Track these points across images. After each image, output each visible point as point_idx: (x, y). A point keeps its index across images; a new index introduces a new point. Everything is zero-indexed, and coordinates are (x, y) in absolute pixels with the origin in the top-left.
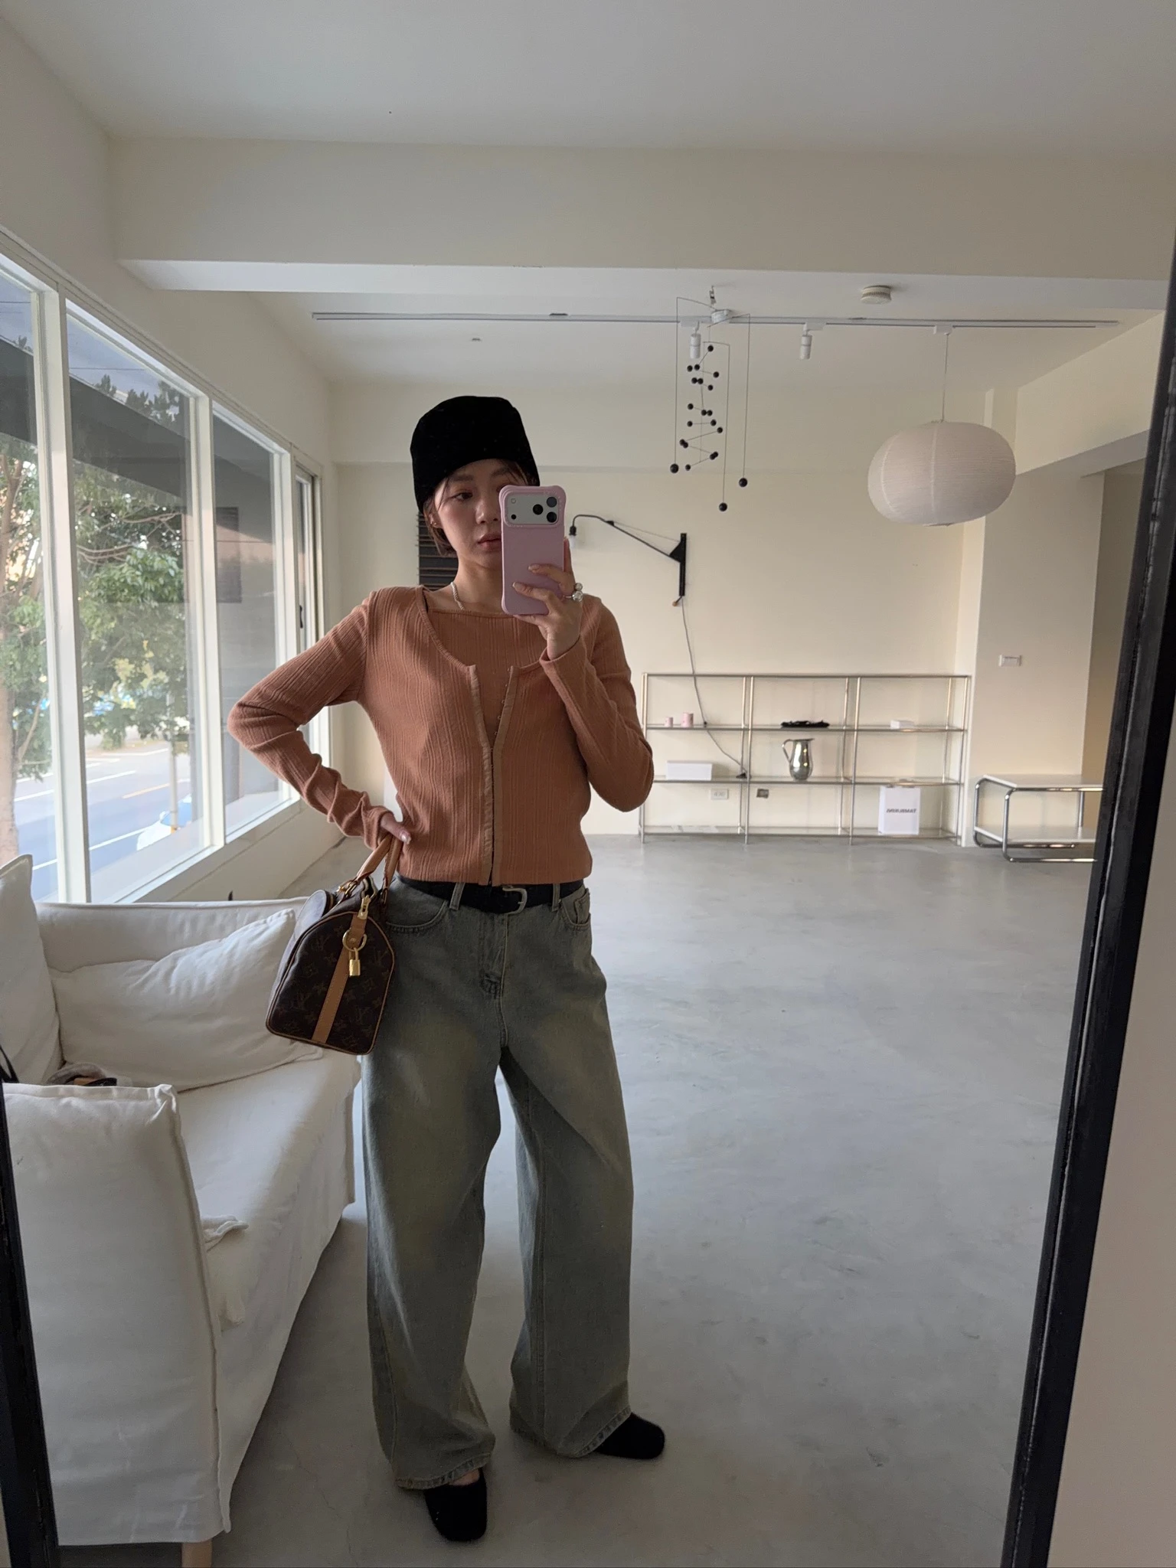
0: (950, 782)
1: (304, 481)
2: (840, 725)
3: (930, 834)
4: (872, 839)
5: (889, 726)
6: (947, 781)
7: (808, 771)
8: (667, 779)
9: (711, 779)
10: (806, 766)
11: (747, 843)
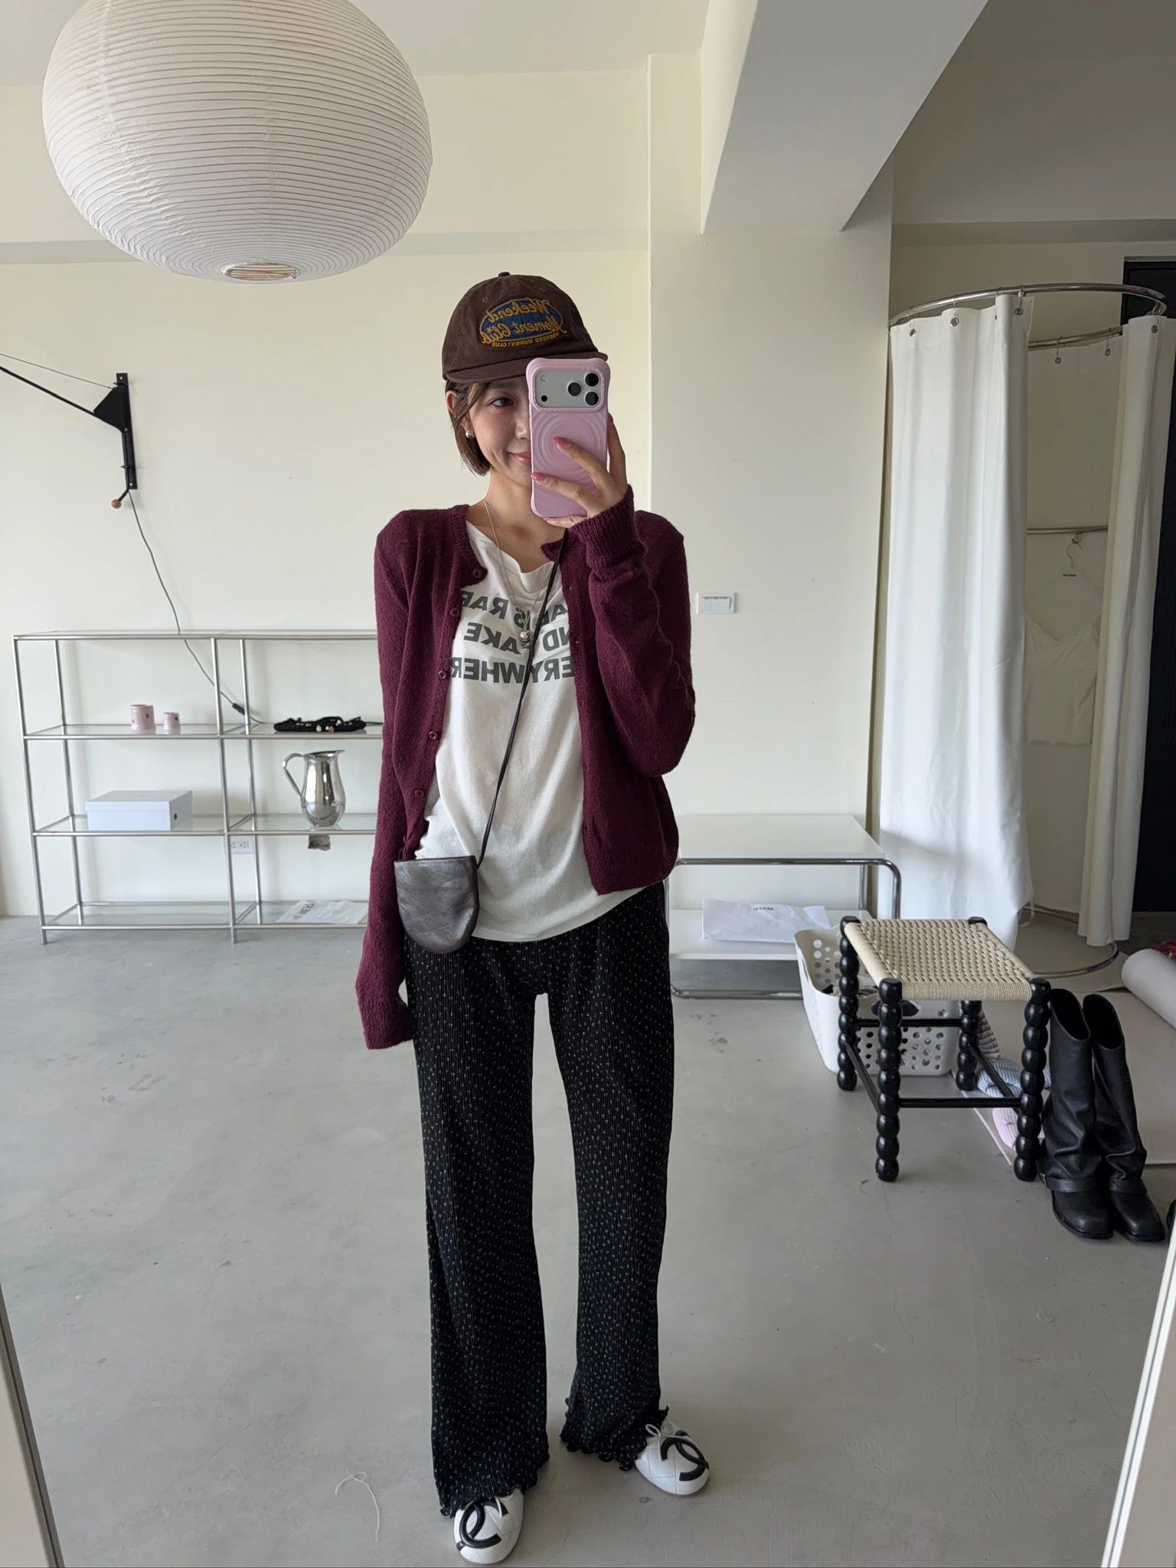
7: (335, 807)
8: (90, 829)
9: (171, 828)
10: (329, 800)
11: (236, 942)
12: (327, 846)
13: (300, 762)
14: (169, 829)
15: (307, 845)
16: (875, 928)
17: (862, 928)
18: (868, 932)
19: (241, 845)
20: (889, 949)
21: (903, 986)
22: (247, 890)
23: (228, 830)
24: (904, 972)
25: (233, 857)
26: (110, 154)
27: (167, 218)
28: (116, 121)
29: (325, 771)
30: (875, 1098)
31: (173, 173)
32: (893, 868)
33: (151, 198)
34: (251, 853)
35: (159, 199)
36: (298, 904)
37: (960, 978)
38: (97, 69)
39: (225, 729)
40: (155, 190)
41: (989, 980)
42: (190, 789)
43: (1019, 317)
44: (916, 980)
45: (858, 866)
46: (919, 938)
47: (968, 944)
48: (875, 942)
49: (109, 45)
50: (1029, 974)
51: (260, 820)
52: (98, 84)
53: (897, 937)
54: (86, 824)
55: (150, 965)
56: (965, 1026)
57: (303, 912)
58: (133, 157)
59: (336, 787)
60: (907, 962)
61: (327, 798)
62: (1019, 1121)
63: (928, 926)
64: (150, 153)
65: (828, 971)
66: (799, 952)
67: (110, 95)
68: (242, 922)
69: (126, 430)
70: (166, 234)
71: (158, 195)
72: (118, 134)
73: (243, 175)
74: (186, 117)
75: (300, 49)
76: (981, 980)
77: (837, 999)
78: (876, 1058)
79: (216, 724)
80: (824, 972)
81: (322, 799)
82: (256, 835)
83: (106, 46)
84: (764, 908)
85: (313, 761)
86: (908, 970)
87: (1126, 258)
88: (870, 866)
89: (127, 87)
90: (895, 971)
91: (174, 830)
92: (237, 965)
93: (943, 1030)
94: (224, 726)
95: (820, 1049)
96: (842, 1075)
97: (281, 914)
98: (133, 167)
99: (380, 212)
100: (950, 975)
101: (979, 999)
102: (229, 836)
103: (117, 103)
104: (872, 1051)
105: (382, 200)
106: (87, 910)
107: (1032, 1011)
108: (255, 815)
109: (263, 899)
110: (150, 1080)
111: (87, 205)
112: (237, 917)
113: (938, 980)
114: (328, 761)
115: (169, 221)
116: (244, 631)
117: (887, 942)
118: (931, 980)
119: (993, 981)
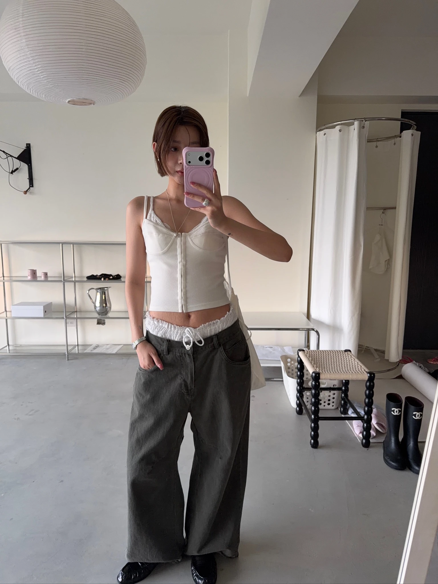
7: (107, 309)
8: (12, 316)
9: (44, 316)
10: (105, 306)
11: (68, 360)
12: (104, 324)
13: (95, 291)
14: (43, 316)
15: (96, 323)
16: (310, 353)
17: (305, 353)
18: (308, 355)
19: (71, 323)
20: (315, 361)
21: (320, 374)
22: (73, 340)
23: (66, 317)
24: (321, 369)
25: (67, 327)
26: (23, 55)
27: (44, 80)
28: (26, 42)
29: (104, 294)
30: (310, 417)
31: (47, 62)
32: (317, 332)
33: (39, 72)
34: (74, 326)
35: (42, 72)
36: (92, 346)
37: (341, 371)
38: (18, 22)
39: (65, 279)
40: (41, 69)
41: (352, 372)
42: (51, 302)
43: (363, 129)
44: (325, 372)
45: (304, 331)
46: (326, 357)
47: (344, 359)
48: (310, 358)
49: (24, 13)
50: (367, 370)
51: (78, 313)
52: (20, 28)
53: (318, 357)
54: (11, 315)
55: (35, 368)
56: (343, 390)
57: (94, 349)
58: (32, 56)
59: (108, 302)
60: (322, 366)
61: (104, 305)
62: (363, 425)
63: (329, 352)
64: (39, 54)
65: (293, 370)
66: (282, 363)
67: (24, 32)
68: (70, 352)
69: (29, 165)
70: (45, 86)
71: (42, 71)
72: (27, 47)
73: (74, 64)
74: (53, 41)
75: (96, 17)
76: (349, 372)
77: (296, 380)
78: (310, 402)
79: (62, 277)
80: (291, 370)
81: (102, 306)
82: (77, 319)
83: (22, 13)
84: (269, 347)
85: (99, 291)
86: (322, 369)
87: (402, 110)
88: (308, 330)
89: (30, 29)
90: (318, 369)
91: (45, 317)
92: (68, 368)
93: (335, 392)
94: (65, 277)
95: (289, 399)
96: (298, 409)
97: (85, 350)
98: (32, 59)
99: (126, 80)
100: (338, 371)
101: (348, 379)
102: (66, 319)
103: (26, 35)
104: (309, 400)
105: (127, 76)
106: (11, 348)
107: (368, 384)
108: (76, 312)
109: (79, 344)
110: (33, 412)
111: (14, 75)
112: (68, 350)
113: (333, 372)
114: (105, 291)
115: (46, 81)
116: (73, 241)
117: (315, 358)
118: (331, 372)
119: (354, 372)
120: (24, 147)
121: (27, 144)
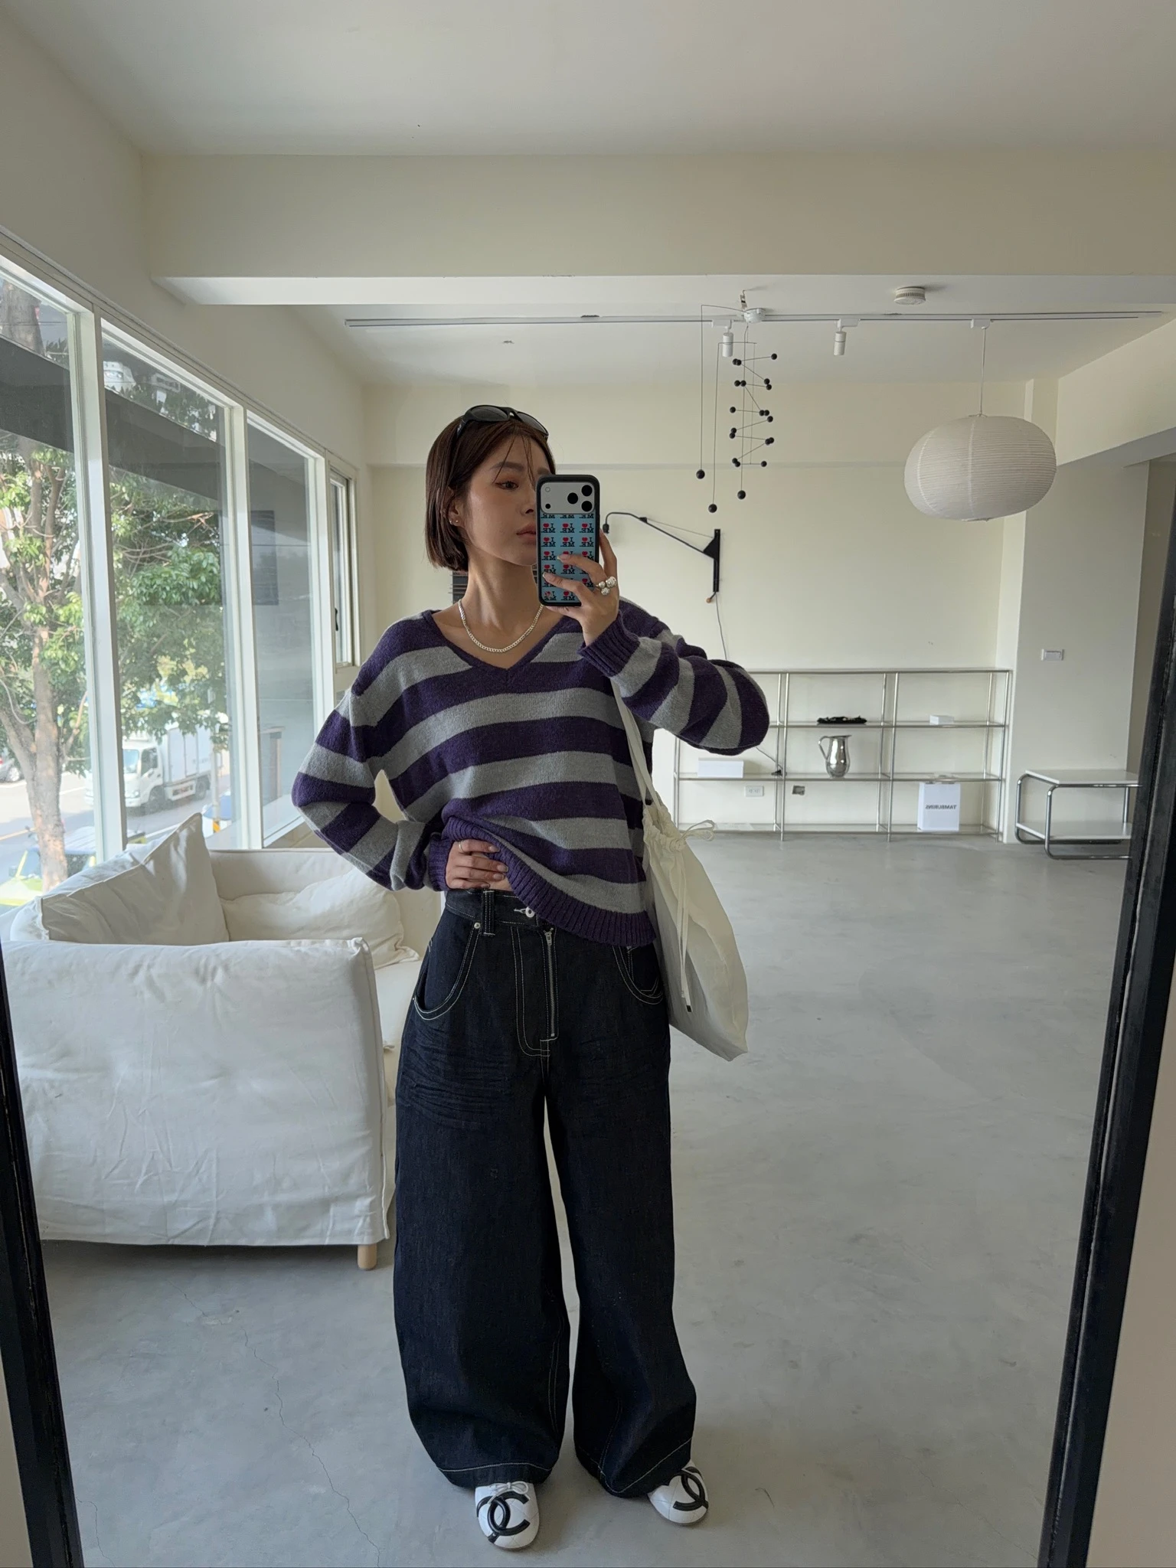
0: (992, 777)
1: (338, 484)
2: (878, 722)
3: (969, 830)
4: (910, 836)
5: (929, 722)
6: (988, 777)
7: (845, 767)
10: (844, 762)
11: (783, 841)
12: (802, 793)
13: (828, 740)
14: (742, 777)
15: (792, 792)
29: (842, 746)
61: (841, 761)
69: (717, 560)
120: (713, 535)
121: (716, 530)
